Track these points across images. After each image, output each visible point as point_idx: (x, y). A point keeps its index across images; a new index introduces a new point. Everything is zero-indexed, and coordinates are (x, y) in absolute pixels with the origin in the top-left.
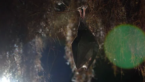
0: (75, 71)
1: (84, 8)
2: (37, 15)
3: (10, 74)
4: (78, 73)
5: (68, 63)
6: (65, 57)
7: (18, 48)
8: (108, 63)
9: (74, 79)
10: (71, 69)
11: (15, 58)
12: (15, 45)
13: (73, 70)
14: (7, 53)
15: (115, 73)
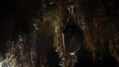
0: (61, 57)
1: (72, 7)
2: (36, 12)
3: (15, 59)
4: (64, 59)
5: (57, 51)
6: (54, 46)
7: (21, 38)
8: (89, 51)
9: (61, 63)
10: (59, 56)
11: (20, 47)
12: (20, 36)
13: (60, 56)
14: (13, 42)
15: (94, 59)
